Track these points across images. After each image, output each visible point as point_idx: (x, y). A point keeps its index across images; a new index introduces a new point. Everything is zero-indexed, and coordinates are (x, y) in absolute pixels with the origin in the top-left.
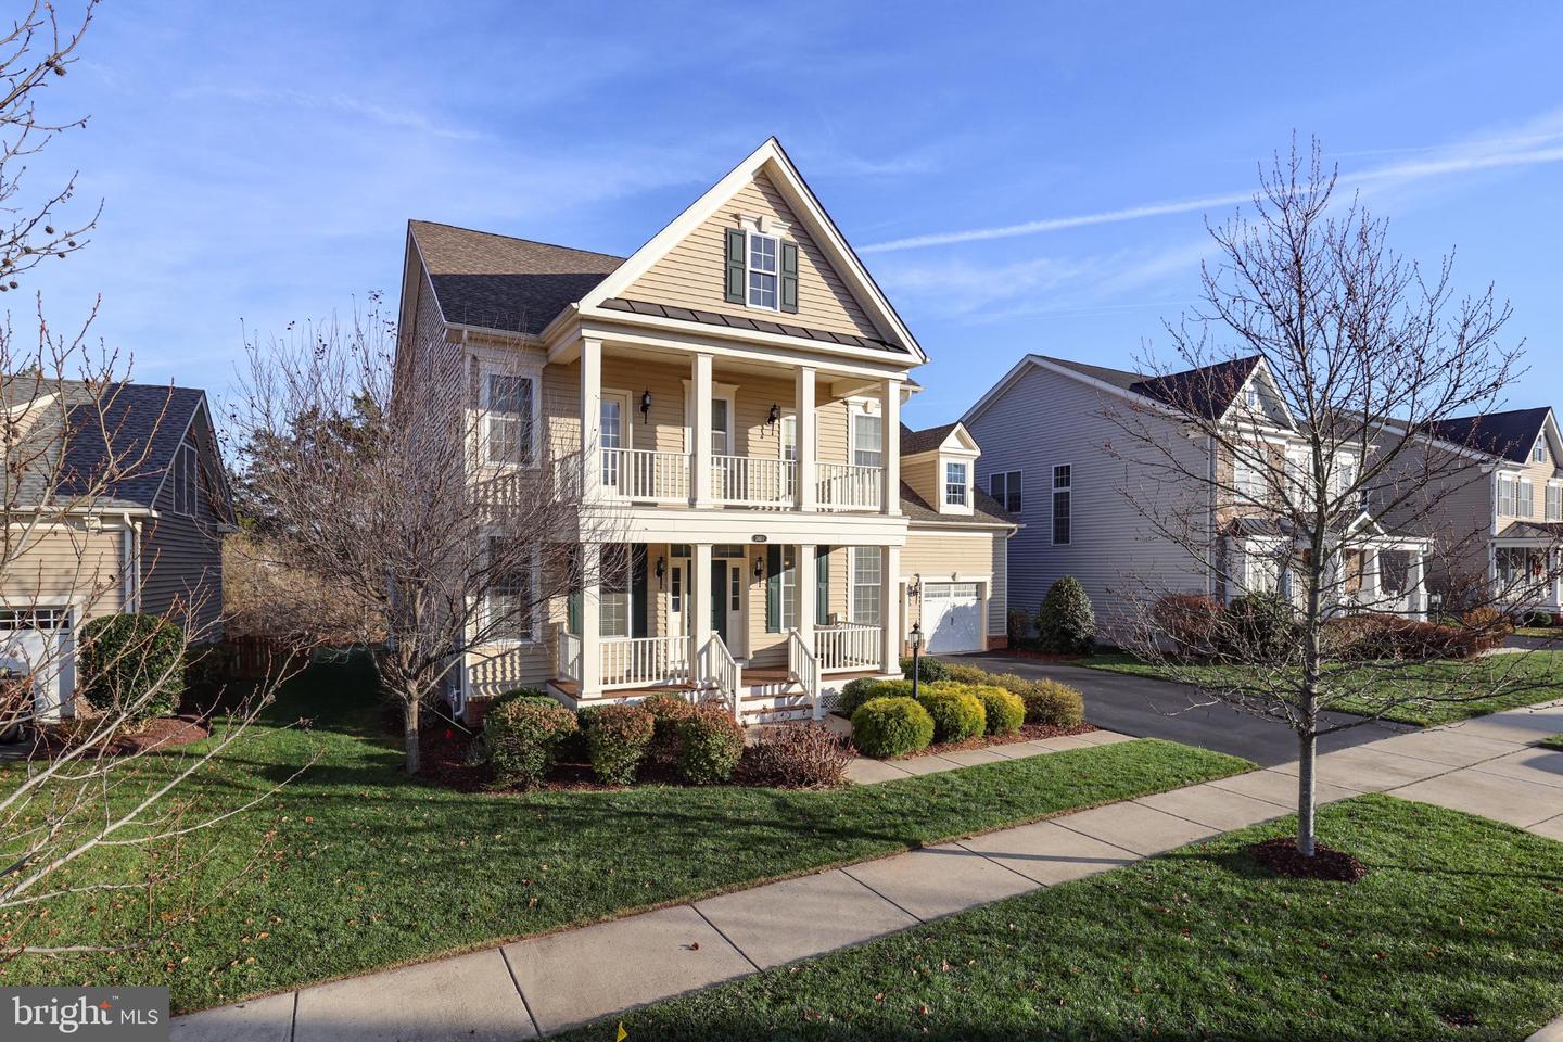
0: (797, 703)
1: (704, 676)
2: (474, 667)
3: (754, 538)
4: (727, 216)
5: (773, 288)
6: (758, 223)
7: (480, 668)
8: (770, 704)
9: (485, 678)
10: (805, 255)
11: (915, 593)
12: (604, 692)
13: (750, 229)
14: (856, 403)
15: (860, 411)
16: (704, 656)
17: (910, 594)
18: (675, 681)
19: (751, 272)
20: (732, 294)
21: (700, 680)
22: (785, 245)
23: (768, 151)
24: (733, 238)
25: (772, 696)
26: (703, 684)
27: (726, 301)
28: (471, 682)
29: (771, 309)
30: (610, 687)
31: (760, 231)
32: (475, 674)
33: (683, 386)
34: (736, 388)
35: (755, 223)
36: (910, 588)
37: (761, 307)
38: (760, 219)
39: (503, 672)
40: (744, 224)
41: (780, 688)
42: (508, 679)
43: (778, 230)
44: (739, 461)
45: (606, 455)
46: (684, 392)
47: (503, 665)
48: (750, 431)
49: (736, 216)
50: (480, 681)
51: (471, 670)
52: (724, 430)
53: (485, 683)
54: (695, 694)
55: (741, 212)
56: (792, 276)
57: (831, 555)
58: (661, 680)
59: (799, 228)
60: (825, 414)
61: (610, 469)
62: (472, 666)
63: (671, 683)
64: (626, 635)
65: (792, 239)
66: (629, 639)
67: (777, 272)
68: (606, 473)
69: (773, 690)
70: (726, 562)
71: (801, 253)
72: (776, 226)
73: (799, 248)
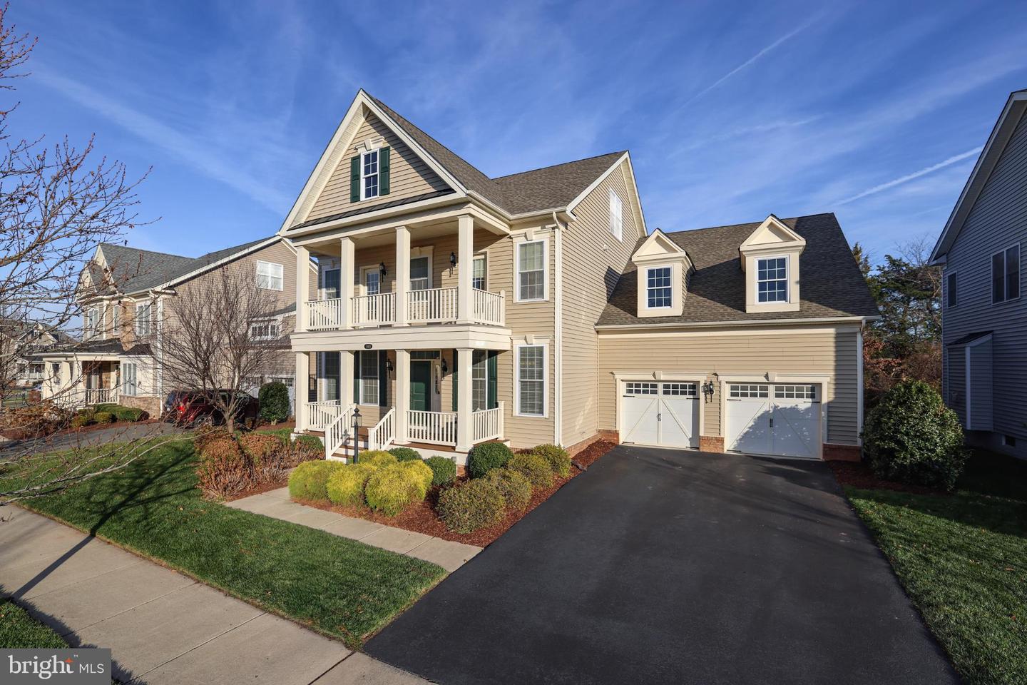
3: (365, 346)
4: (350, 151)
5: (376, 183)
6: (365, 146)
10: (395, 152)
13: (363, 152)
14: (518, 236)
15: (523, 241)
19: (365, 178)
20: (355, 197)
22: (382, 151)
23: (361, 97)
24: (354, 163)
27: (351, 203)
29: (375, 197)
31: (368, 151)
37: (372, 197)
38: (365, 143)
40: (359, 151)
43: (377, 144)
49: (355, 149)
52: (427, 276)
56: (385, 169)
57: (498, 356)
60: (494, 250)
65: (387, 145)
67: (378, 172)
70: (430, 362)
71: (393, 151)
72: (375, 142)
73: (391, 148)
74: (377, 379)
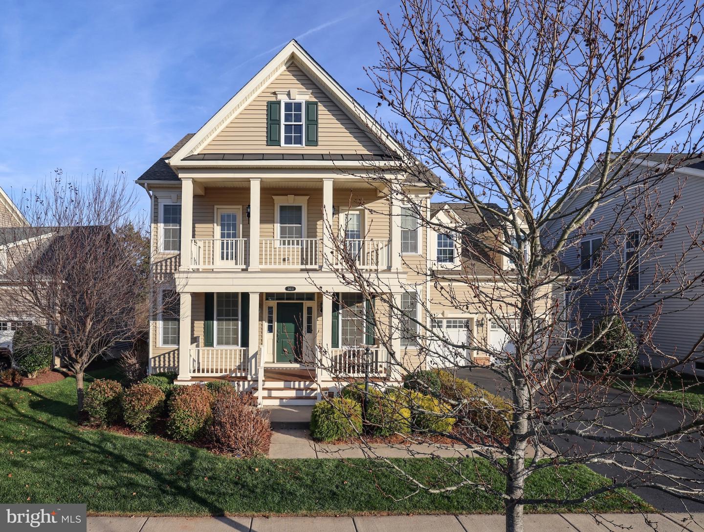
0: (313, 395)
1: (253, 372)
2: (154, 358)
3: (287, 289)
4: (269, 95)
5: (301, 132)
6: (289, 94)
7: (157, 359)
8: (292, 393)
9: (160, 365)
10: (324, 108)
11: (482, 325)
12: (192, 377)
13: (283, 99)
16: (253, 361)
17: (477, 325)
18: (236, 374)
19: (285, 125)
20: (273, 140)
21: (251, 374)
22: (308, 104)
23: (291, 48)
24: (272, 107)
25: (294, 389)
26: (252, 377)
27: (267, 145)
28: (152, 365)
29: (299, 145)
30: (196, 374)
31: (290, 99)
32: (155, 361)
33: (274, 200)
34: (307, 197)
35: (287, 95)
36: (478, 321)
37: (293, 145)
38: (289, 92)
39: (169, 362)
40: (280, 97)
41: (305, 384)
42: (172, 366)
43: (302, 96)
44: (311, 241)
45: (223, 243)
46: (274, 204)
47: (169, 358)
48: (318, 223)
49: (274, 93)
50: (157, 366)
51: (153, 360)
52: (300, 224)
53: (160, 367)
54: (246, 383)
55: (276, 90)
56: (313, 122)
57: (376, 299)
58: (228, 373)
59: (320, 92)
61: (225, 251)
62: (153, 358)
63: (234, 375)
64: (238, 345)
65: (315, 100)
66: (239, 347)
67: (303, 122)
68: (223, 253)
69: (299, 385)
70: (303, 303)
71: (321, 107)
72: (301, 93)
73: (319, 104)
74: (237, 320)
